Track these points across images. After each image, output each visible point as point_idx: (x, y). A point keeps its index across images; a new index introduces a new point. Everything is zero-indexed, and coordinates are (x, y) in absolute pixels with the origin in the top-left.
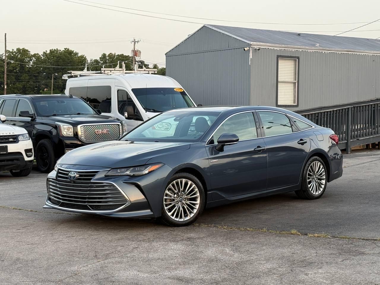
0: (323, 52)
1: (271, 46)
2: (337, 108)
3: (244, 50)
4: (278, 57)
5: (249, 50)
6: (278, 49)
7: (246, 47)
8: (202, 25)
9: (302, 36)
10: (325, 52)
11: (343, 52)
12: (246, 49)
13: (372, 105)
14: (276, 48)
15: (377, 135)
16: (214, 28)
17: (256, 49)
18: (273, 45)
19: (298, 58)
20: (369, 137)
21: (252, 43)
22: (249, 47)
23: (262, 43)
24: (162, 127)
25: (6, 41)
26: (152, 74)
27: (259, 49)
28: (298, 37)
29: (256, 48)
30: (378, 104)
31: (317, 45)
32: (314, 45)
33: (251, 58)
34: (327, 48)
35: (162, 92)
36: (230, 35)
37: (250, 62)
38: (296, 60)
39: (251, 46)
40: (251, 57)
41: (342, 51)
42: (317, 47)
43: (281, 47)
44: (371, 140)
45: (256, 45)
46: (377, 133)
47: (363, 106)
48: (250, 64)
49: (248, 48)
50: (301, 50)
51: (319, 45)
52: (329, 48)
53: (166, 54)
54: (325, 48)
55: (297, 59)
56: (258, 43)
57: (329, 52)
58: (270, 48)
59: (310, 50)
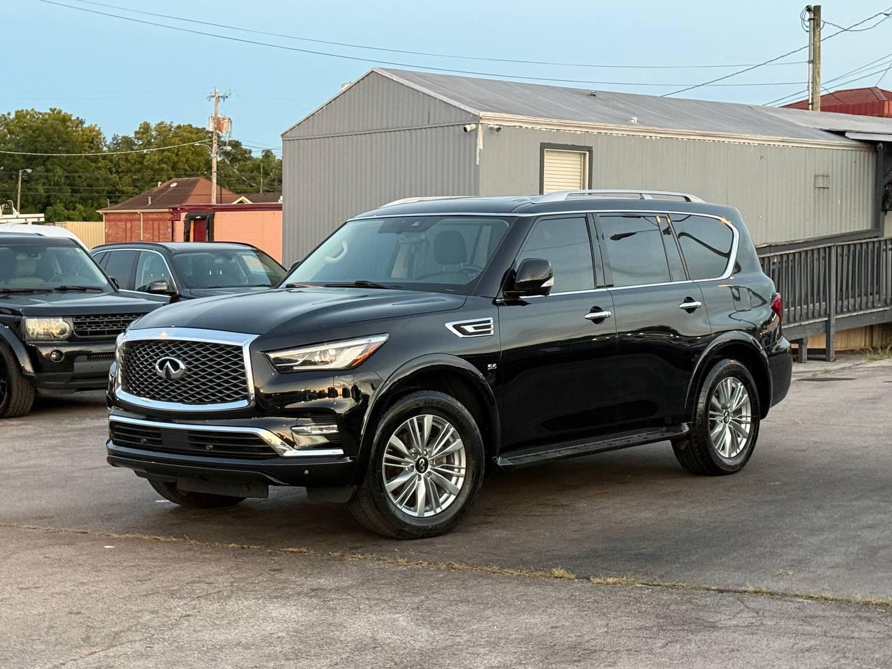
0: (648, 138)
1: (525, 122)
3: (465, 129)
4: (544, 147)
5: (476, 130)
6: (543, 128)
7: (469, 124)
8: (368, 70)
9: (600, 99)
10: (651, 137)
11: (692, 138)
12: (469, 128)
14: (538, 127)
16: (395, 78)
17: (491, 129)
18: (532, 119)
19: (590, 150)
21: (482, 114)
22: (477, 122)
23: (505, 115)
27: (499, 129)
28: (590, 100)
29: (492, 126)
30: (771, 258)
31: (633, 121)
32: (626, 121)
33: (480, 150)
34: (656, 128)
37: (478, 159)
38: (585, 154)
39: (481, 122)
40: (482, 148)
41: (691, 135)
42: (632, 124)
43: (549, 124)
45: (491, 118)
48: (478, 163)
49: (474, 126)
50: (595, 132)
51: (638, 121)
52: (660, 127)
53: (282, 135)
54: (651, 128)
55: (588, 153)
56: (497, 115)
57: (662, 135)
58: (524, 126)
59: (617, 132)
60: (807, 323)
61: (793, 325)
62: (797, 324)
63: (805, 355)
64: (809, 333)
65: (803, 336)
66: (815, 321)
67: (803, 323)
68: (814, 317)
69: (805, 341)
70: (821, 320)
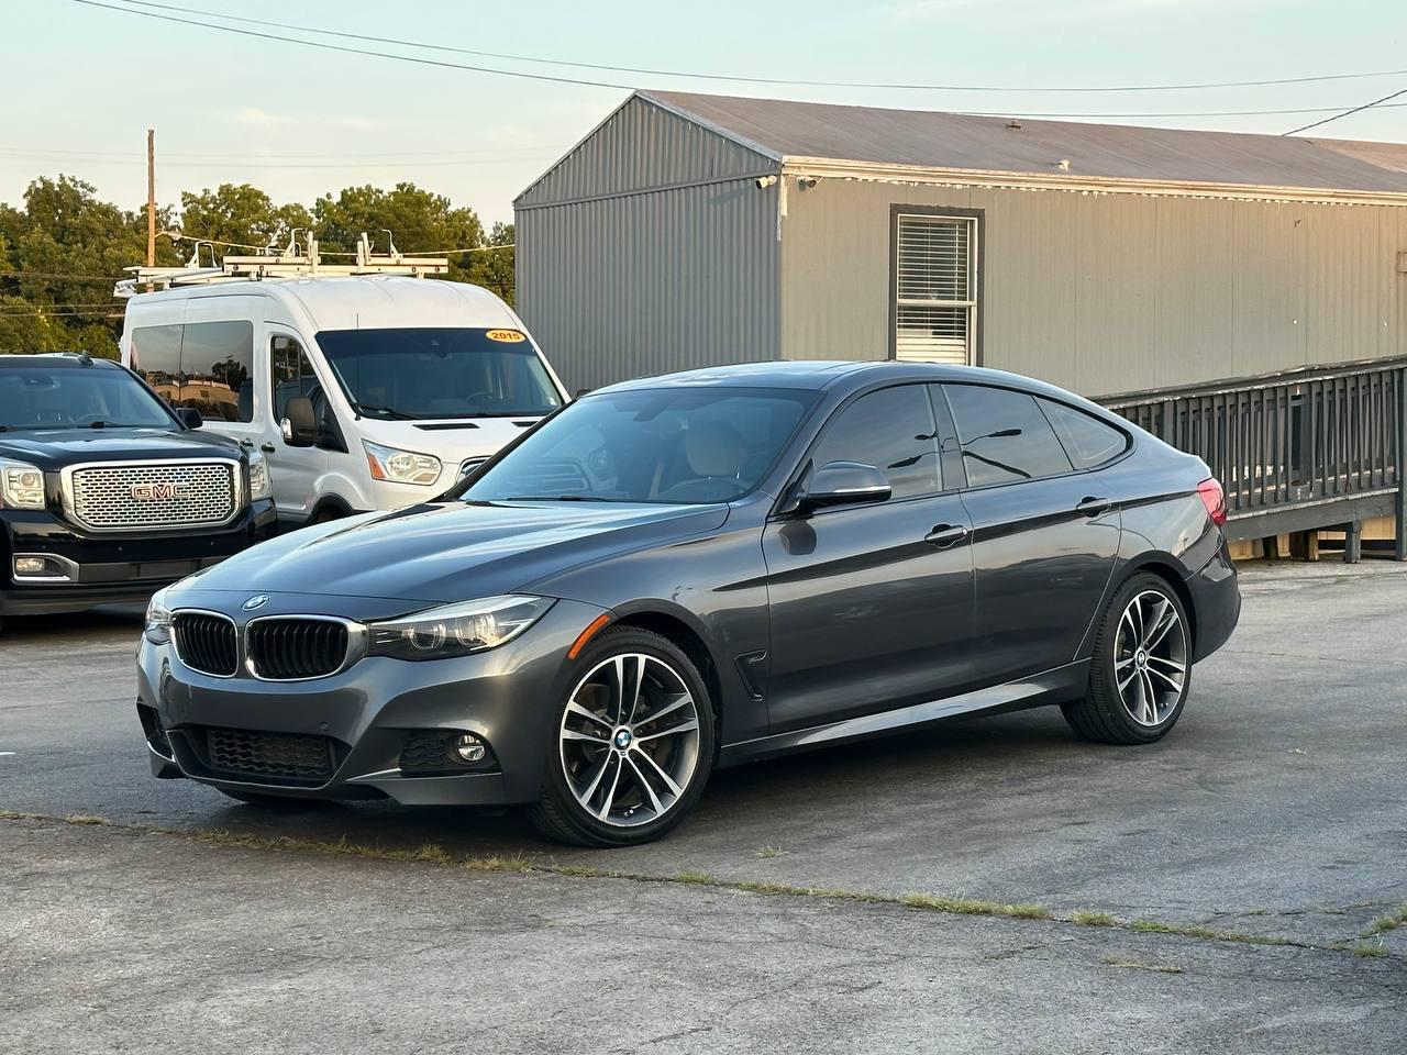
0: (1085, 193)
1: (864, 171)
2: (1125, 402)
3: (758, 184)
4: (895, 209)
5: (777, 184)
6: (895, 180)
7: (767, 176)
8: (629, 94)
9: (1026, 132)
10: (1091, 192)
11: (1166, 192)
12: (764, 182)
13: (1261, 391)
14: (884, 179)
15: (1287, 508)
16: (665, 106)
17: (802, 182)
18: (875, 166)
19: (980, 214)
20: (1250, 515)
21: (785, 159)
22: (778, 172)
23: (826, 161)
24: (409, 471)
25: (151, 159)
26: (427, 276)
27: (813, 183)
29: (802, 178)
31: (1061, 167)
32: (1052, 166)
33: (783, 217)
34: (1101, 178)
35: (435, 343)
36: (718, 129)
37: (780, 231)
38: (972, 222)
39: (783, 172)
40: (785, 214)
41: (1163, 188)
42: (1063, 172)
43: (905, 174)
44: (1262, 524)
45: (801, 166)
46: (1287, 499)
47: (1224, 395)
48: (779, 238)
49: (773, 179)
50: (989, 185)
51: (1069, 166)
52: (1107, 176)
53: (515, 202)
54: (1090, 178)
55: (976, 219)
56: (812, 160)
57: (1110, 189)
58: (861, 177)
59: (1028, 185)
60: (1360, 496)
61: (1332, 500)
62: (1339, 499)
63: (1357, 551)
64: (1363, 513)
65: (1352, 518)
66: (1373, 493)
67: (1351, 497)
68: (1371, 487)
69: (1356, 528)
70: (1386, 491)
